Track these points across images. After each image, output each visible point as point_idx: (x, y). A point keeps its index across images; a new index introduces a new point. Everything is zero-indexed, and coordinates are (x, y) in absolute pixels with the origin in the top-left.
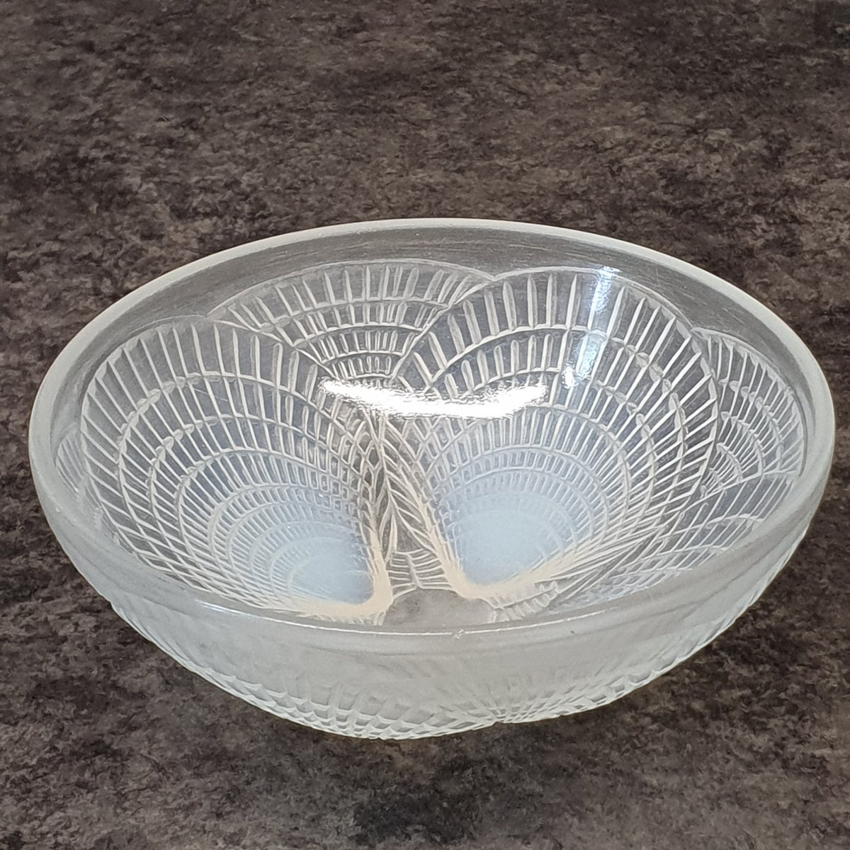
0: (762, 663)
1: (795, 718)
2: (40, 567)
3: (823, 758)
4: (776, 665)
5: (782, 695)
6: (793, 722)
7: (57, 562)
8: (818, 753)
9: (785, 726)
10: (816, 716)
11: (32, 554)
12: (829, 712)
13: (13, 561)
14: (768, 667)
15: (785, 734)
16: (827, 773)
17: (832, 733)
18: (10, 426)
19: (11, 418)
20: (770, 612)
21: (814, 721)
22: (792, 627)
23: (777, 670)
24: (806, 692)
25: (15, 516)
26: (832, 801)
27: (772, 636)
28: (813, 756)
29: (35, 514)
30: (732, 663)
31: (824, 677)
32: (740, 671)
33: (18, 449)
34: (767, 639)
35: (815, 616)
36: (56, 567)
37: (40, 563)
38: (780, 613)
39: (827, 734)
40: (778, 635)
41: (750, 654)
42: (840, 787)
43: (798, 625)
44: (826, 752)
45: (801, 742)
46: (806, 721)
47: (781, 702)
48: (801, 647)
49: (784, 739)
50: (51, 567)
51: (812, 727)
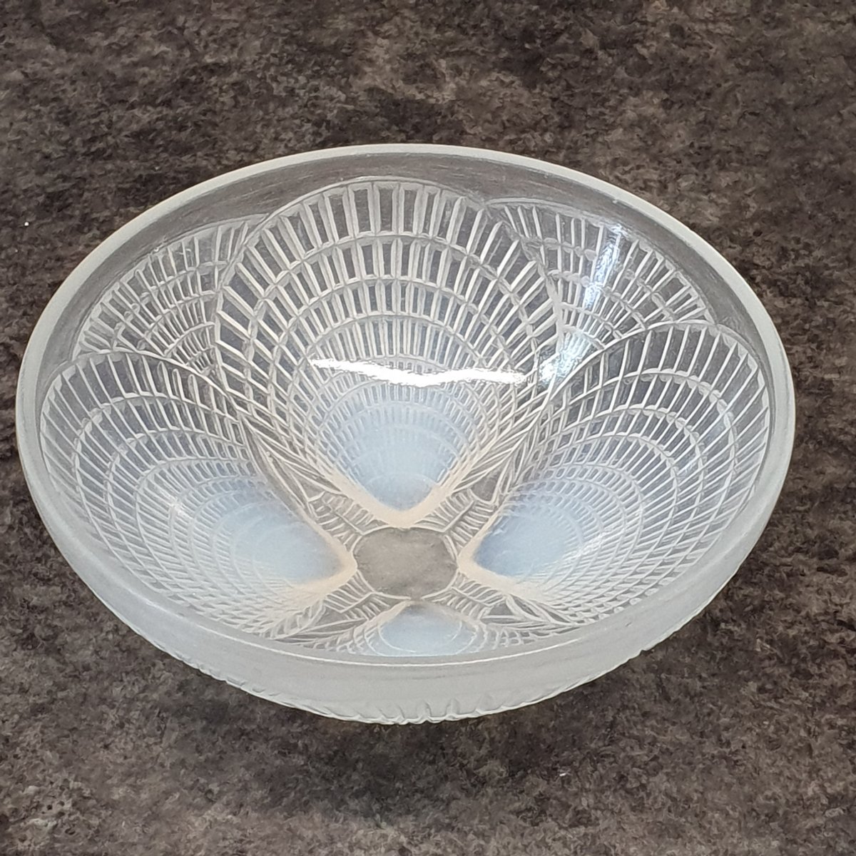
0: (795, 296)
1: (814, 346)
2: (206, 166)
3: (830, 381)
4: (807, 300)
5: (807, 326)
6: (812, 349)
7: (219, 163)
8: (827, 377)
9: (805, 352)
10: (832, 346)
11: (199, 154)
12: (843, 344)
13: (184, 159)
14: (799, 301)
15: (803, 359)
16: (833, 395)
17: (842, 361)
18: (186, 32)
19: (187, 25)
20: (811, 252)
21: (829, 349)
22: (826, 267)
23: (807, 303)
24: (828, 324)
25: (187, 118)
26: (832, 418)
27: (808, 274)
28: (823, 379)
29: (203, 118)
30: (770, 295)
31: (845, 312)
32: (776, 303)
33: (191, 56)
34: (803, 275)
35: (848, 259)
36: (218, 167)
37: (204, 163)
38: (818, 253)
39: (837, 362)
40: (813, 273)
41: (787, 288)
42: (841, 406)
43: (831, 265)
44: (834, 376)
45: (816, 367)
46: (822, 350)
47: (805, 331)
48: (831, 284)
49: (801, 363)
50: (214, 166)
51: (826, 354)
